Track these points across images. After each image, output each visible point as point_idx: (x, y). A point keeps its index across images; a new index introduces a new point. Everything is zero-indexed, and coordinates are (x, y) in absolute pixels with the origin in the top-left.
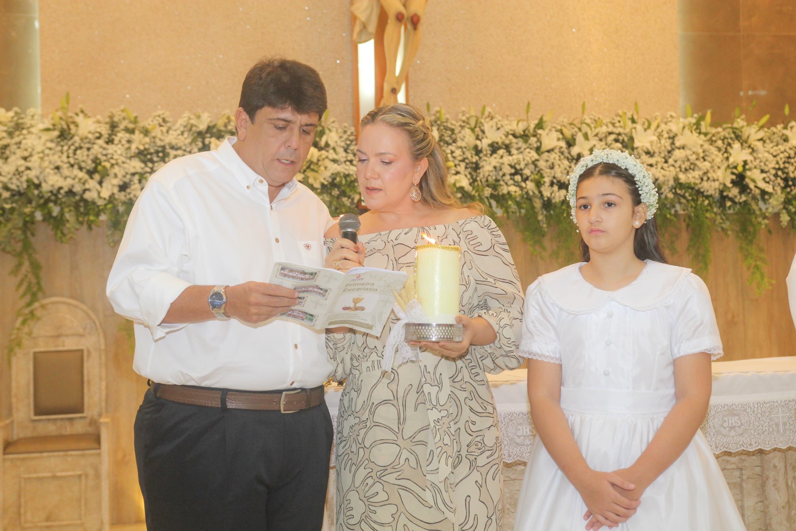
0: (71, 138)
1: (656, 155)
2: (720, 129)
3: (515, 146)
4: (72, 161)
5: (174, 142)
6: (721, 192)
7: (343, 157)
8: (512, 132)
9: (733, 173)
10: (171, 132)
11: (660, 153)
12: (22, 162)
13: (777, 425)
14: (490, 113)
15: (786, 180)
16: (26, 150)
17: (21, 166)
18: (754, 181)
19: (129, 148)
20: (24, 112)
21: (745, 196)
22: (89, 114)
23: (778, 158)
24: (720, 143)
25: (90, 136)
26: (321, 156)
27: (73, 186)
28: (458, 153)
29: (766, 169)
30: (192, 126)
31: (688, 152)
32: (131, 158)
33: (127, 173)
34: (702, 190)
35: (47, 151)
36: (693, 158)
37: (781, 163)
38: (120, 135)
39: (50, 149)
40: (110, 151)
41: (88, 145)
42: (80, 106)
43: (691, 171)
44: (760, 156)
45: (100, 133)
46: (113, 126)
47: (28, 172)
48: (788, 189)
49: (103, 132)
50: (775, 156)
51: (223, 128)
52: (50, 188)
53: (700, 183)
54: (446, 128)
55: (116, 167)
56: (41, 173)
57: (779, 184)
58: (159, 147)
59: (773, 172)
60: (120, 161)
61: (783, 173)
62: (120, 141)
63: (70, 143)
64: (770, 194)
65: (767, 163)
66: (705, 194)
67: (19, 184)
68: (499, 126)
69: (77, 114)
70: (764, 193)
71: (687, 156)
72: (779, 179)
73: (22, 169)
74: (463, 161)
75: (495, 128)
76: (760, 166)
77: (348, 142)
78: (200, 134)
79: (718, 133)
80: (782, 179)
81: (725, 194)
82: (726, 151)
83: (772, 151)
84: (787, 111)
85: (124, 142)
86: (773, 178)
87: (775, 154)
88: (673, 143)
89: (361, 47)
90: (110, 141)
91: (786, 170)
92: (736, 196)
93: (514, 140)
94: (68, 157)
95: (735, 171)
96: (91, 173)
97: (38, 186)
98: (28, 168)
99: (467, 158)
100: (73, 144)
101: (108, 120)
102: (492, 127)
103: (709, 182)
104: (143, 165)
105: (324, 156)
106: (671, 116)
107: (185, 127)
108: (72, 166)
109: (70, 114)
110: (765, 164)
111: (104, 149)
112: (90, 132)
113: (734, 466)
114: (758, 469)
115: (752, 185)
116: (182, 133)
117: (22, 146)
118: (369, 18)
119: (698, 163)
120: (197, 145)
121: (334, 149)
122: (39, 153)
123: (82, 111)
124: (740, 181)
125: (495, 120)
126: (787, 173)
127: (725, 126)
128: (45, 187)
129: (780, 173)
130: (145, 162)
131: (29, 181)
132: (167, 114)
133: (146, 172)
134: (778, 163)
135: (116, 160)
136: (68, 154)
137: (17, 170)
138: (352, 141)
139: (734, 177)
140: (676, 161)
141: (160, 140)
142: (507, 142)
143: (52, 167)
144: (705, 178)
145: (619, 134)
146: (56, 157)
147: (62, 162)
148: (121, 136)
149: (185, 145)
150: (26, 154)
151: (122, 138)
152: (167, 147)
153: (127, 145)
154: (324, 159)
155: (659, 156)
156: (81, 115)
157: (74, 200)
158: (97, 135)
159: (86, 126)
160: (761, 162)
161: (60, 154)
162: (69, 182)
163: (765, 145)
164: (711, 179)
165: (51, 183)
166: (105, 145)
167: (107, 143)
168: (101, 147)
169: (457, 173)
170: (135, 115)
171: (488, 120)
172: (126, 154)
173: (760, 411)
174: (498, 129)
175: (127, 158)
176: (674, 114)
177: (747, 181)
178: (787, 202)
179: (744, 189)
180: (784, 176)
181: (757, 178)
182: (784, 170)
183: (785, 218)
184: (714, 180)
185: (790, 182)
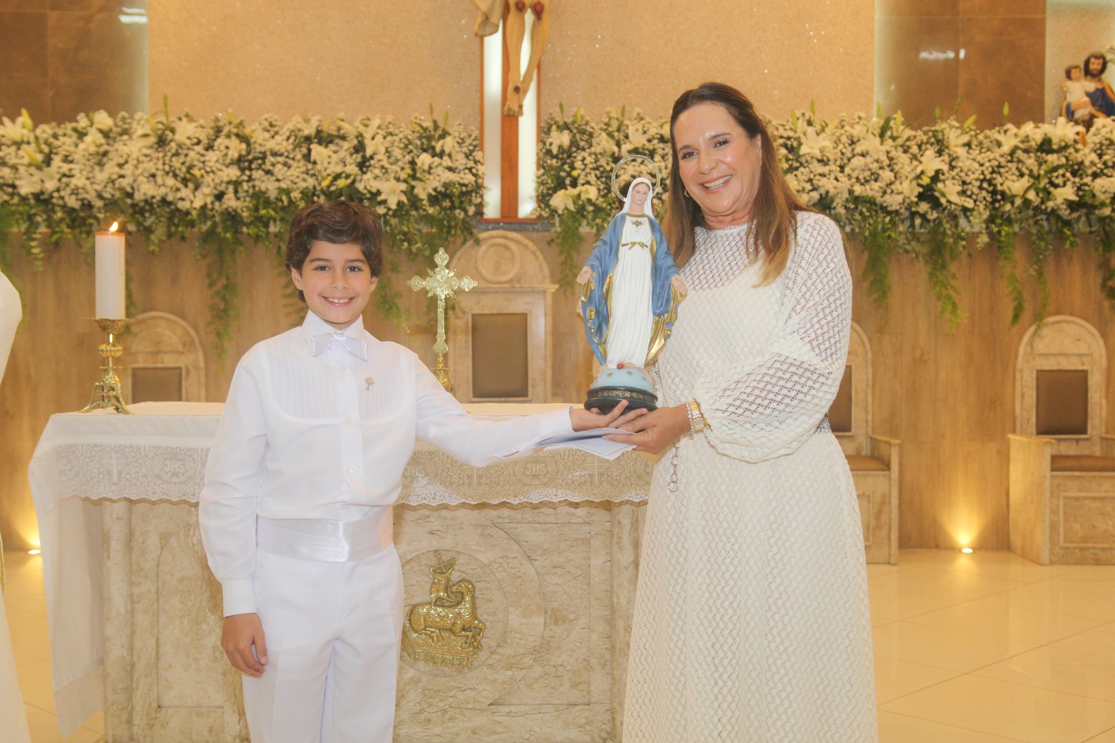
0: (169, 144)
1: (830, 163)
2: (919, 133)
3: (660, 152)
4: (167, 168)
5: (276, 148)
6: (908, 208)
7: (461, 164)
8: (659, 136)
9: (919, 185)
10: (277, 137)
11: (836, 160)
12: (117, 169)
14: (639, 114)
15: (994, 193)
16: (122, 157)
17: (113, 174)
18: (943, 195)
19: (226, 155)
20: (132, 118)
21: (938, 213)
22: (195, 119)
23: (983, 168)
24: (915, 149)
25: (188, 142)
26: (433, 163)
27: (166, 195)
28: (589, 160)
29: (968, 180)
30: (299, 130)
31: (868, 159)
32: (227, 166)
33: (222, 182)
34: (885, 205)
35: (142, 158)
36: (875, 166)
37: (986, 172)
38: (219, 140)
39: (146, 156)
40: (207, 158)
41: (185, 152)
42: (186, 109)
43: (873, 182)
44: (960, 164)
45: (198, 138)
46: (218, 131)
47: (121, 180)
48: (997, 205)
49: (201, 138)
50: (982, 165)
51: (335, 133)
52: (143, 198)
53: (882, 197)
54: (583, 132)
55: (211, 175)
56: (135, 181)
57: (985, 199)
58: (260, 153)
59: (978, 184)
60: (214, 169)
61: (990, 185)
62: (219, 147)
63: (167, 148)
65: (970, 173)
66: (889, 209)
67: (113, 192)
68: (645, 129)
69: (180, 119)
70: (965, 210)
71: (866, 165)
72: (984, 193)
73: (115, 177)
74: (597, 169)
75: (641, 131)
76: (960, 177)
77: (471, 148)
78: (308, 139)
79: (916, 137)
80: (988, 192)
81: (913, 209)
83: (979, 158)
84: (1006, 110)
85: (222, 148)
86: (976, 190)
87: (982, 162)
88: (853, 150)
89: (487, 40)
90: (209, 147)
91: (994, 182)
92: (926, 213)
93: (661, 145)
94: (164, 164)
95: (921, 182)
96: (185, 181)
97: (130, 195)
98: (122, 176)
99: (601, 166)
100: (169, 151)
101: (212, 124)
102: (637, 130)
103: (893, 195)
104: (238, 173)
105: (436, 164)
106: (860, 118)
107: (293, 131)
108: (167, 173)
109: (171, 119)
110: (967, 175)
111: (202, 155)
112: (189, 138)
115: (943, 201)
116: (288, 139)
117: (119, 153)
118: (491, 8)
119: (880, 172)
120: (301, 151)
121: (450, 156)
122: (133, 159)
123: (187, 116)
124: (928, 195)
125: (643, 122)
126: (995, 186)
127: (925, 128)
128: (138, 196)
129: (985, 185)
130: (242, 170)
131: (121, 189)
132: (274, 117)
133: (243, 181)
134: (983, 173)
135: (211, 167)
136: (164, 161)
137: (110, 178)
138: (475, 146)
139: (921, 190)
140: (853, 170)
141: (261, 145)
142: (651, 147)
143: (147, 175)
144: (889, 191)
145: (789, 138)
146: (151, 164)
147: (157, 169)
148: (221, 142)
149: (287, 151)
150: (122, 161)
151: (221, 144)
152: (268, 153)
153: (225, 152)
154: (437, 167)
155: (835, 164)
156: (185, 120)
157: (167, 210)
158: (195, 141)
159: (185, 131)
160: (961, 171)
161: (155, 161)
162: (163, 191)
163: (971, 151)
164: (895, 191)
165: (142, 191)
166: (203, 152)
167: (207, 149)
168: (198, 153)
169: (588, 183)
170: (241, 118)
171: (635, 122)
172: (224, 160)
174: (645, 132)
175: (224, 165)
176: (863, 115)
177: (937, 194)
178: (991, 220)
179: (936, 204)
180: (991, 189)
181: (950, 191)
182: (990, 182)
183: (984, 239)
184: (898, 193)
185: (998, 196)
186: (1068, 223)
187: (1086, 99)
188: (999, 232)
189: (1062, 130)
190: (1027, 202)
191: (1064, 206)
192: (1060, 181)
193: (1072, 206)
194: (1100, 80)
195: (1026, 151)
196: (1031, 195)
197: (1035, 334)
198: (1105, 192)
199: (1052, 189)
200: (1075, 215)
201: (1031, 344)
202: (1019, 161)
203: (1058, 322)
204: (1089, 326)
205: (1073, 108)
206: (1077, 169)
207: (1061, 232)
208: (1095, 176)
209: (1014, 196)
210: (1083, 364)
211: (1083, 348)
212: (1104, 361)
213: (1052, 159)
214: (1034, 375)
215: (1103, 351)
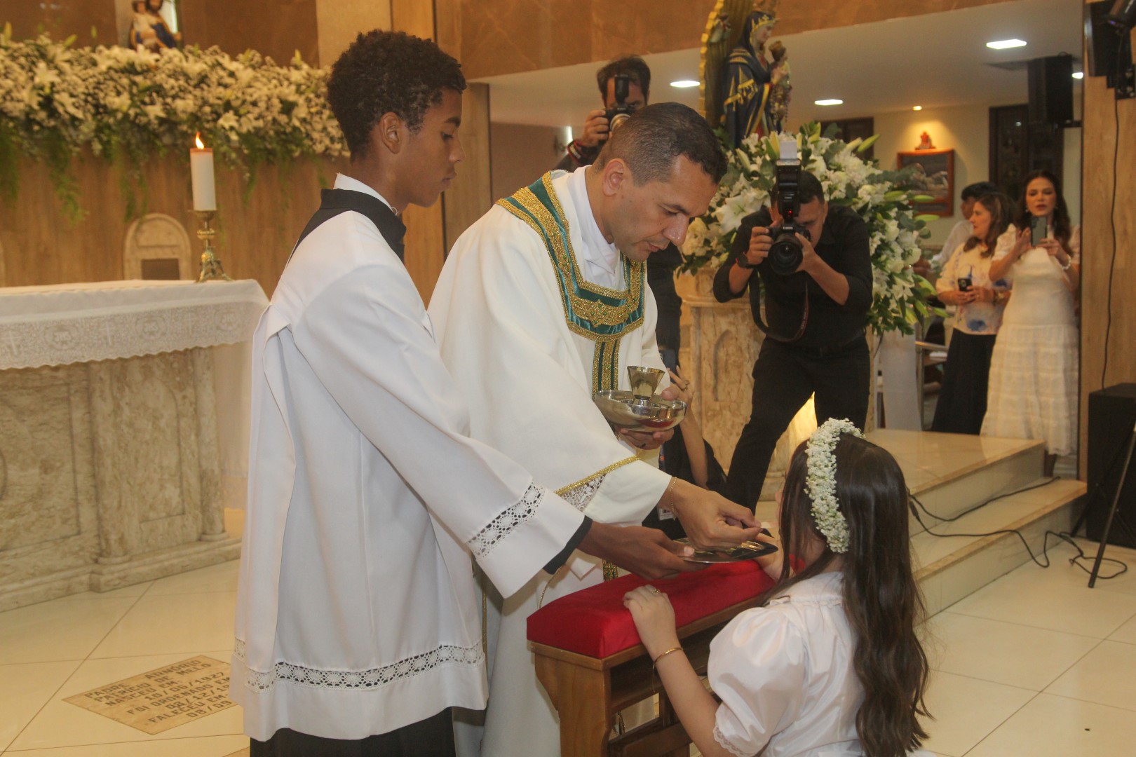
2: (21, 45)
6: (27, 114)
9: (40, 95)
13: (106, 338)
15: (97, 106)
18: (63, 105)
21: (54, 121)
23: (87, 83)
24: (22, 60)
29: (75, 93)
34: (5, 111)
37: (90, 87)
44: (68, 78)
48: (99, 117)
50: (84, 80)
57: (89, 111)
59: (83, 97)
61: (94, 99)
64: (81, 121)
65: (76, 87)
66: (10, 115)
70: (74, 118)
72: (89, 107)
76: (69, 90)
79: (20, 49)
80: (92, 105)
81: (32, 116)
82: (31, 69)
83: (80, 74)
84: (94, 33)
86: (82, 103)
87: (84, 77)
91: (96, 96)
92: (43, 120)
95: (41, 92)
103: (13, 102)
110: (74, 88)
113: (61, 382)
114: (84, 383)
115: (61, 110)
124: (48, 103)
126: (97, 100)
127: (28, 41)
129: (90, 99)
134: (87, 88)
139: (40, 99)
144: (8, 98)
160: (69, 85)
163: (74, 67)
164: (15, 99)
173: (88, 326)
177: (56, 104)
178: (99, 130)
179: (53, 113)
180: (94, 102)
181: (66, 103)
182: (94, 96)
183: (97, 147)
184: (19, 101)
185: (100, 110)
186: (157, 136)
187: (152, 31)
188: (108, 142)
189: (143, 56)
190: (126, 115)
191: (156, 122)
192: (147, 99)
193: (162, 121)
194: (158, 16)
195: (116, 71)
196: (132, 112)
197: (138, 230)
198: (184, 112)
199: (142, 106)
200: (162, 129)
201: (135, 238)
202: (112, 79)
203: (154, 219)
204: (175, 221)
205: (142, 36)
206: (159, 89)
207: (154, 144)
208: (174, 97)
209: (116, 111)
210: (174, 253)
211: (174, 242)
212: (189, 251)
213: (139, 79)
214: (139, 264)
215: (188, 243)
